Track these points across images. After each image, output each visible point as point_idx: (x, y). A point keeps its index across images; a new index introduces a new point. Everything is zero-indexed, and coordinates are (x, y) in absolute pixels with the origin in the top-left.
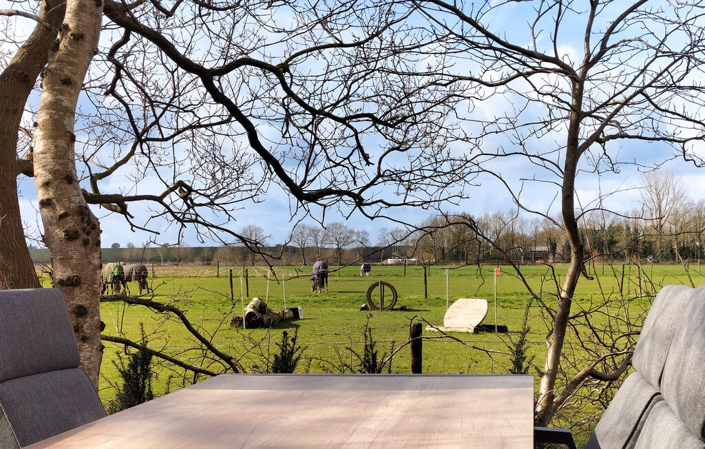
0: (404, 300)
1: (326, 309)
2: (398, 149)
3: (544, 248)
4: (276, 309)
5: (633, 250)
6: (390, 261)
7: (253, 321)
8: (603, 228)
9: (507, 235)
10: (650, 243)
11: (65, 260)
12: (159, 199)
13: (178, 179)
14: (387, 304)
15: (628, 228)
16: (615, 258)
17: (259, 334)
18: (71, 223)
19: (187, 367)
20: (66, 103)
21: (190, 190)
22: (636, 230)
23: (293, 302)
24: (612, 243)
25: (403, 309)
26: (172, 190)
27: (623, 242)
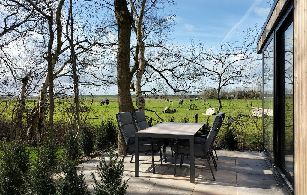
0: (198, 108)
1: (182, 109)
2: (193, 82)
3: (233, 96)
4: (171, 109)
5: (254, 96)
6: (196, 98)
7: (166, 112)
8: (247, 91)
9: (224, 93)
10: (258, 95)
11: (140, 105)
12: (151, 91)
13: (154, 88)
14: (194, 109)
15: (253, 91)
16: (250, 98)
17: (168, 114)
18: (140, 99)
19: (156, 121)
20: (139, 81)
21: (156, 89)
22: (255, 91)
23: (175, 108)
24: (249, 94)
25: (198, 110)
26: (153, 90)
27: (251, 95)
